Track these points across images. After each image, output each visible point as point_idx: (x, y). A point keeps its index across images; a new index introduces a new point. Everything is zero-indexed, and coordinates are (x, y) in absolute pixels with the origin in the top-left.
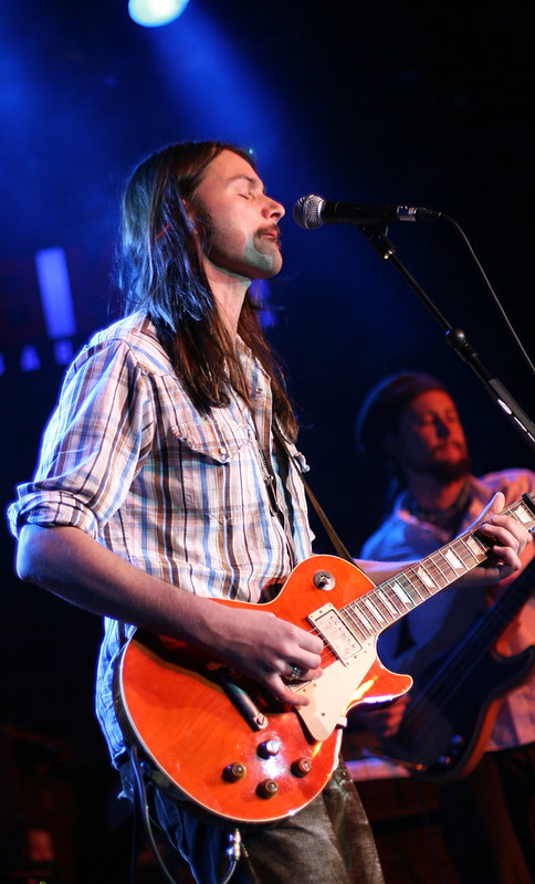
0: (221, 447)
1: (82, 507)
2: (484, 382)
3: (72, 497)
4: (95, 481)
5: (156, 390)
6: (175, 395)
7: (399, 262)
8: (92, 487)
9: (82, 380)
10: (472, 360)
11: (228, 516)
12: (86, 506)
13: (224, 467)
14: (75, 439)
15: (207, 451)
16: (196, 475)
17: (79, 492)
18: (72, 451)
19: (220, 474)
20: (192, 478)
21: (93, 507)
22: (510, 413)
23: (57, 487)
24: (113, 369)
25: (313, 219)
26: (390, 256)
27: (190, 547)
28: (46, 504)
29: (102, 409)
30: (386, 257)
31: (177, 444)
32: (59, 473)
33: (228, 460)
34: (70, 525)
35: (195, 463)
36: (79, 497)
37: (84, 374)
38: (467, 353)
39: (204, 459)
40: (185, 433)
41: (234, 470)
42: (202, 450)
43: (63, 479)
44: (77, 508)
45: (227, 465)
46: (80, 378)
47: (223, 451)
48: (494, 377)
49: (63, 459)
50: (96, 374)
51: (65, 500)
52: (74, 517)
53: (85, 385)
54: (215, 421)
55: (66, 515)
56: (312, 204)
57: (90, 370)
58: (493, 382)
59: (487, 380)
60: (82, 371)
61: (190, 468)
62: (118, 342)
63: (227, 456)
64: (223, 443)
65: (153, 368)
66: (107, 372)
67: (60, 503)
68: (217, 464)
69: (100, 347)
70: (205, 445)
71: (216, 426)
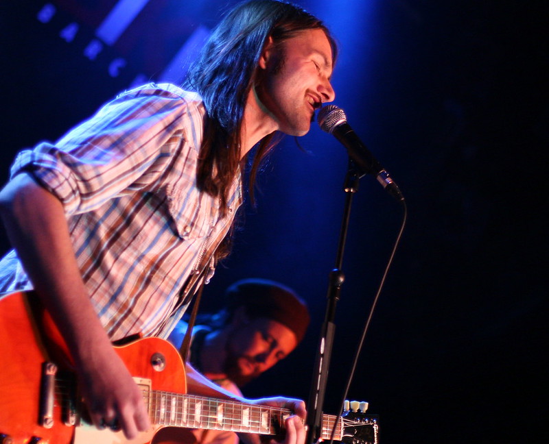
0: (189, 226)
1: (78, 193)
2: (326, 320)
3: (76, 181)
4: (100, 182)
5: (179, 153)
6: (190, 167)
7: (351, 201)
8: (95, 184)
9: (138, 107)
10: (332, 300)
11: (153, 273)
12: (81, 195)
13: (178, 240)
14: (107, 142)
15: (178, 219)
16: (157, 228)
17: (84, 181)
18: (98, 149)
19: (172, 242)
20: (152, 228)
21: (85, 199)
22: (322, 352)
23: (72, 166)
24: (166, 116)
25: (329, 124)
26: (349, 192)
27: (114, 272)
28: (57, 172)
29: (140, 137)
30: (346, 190)
31: (163, 198)
32: (79, 156)
33: (185, 238)
34: (62, 200)
35: (163, 220)
36: (81, 185)
37: (144, 103)
38: (334, 293)
39: (171, 223)
40: (175, 195)
41: (183, 246)
42: (175, 216)
43: (81, 164)
44: (74, 192)
45: (182, 240)
46: (138, 104)
47: (188, 230)
48: (335, 322)
49: (89, 148)
50: (151, 109)
51: (71, 180)
52: (68, 197)
53: (138, 111)
54: (200, 206)
55: (64, 191)
56: (338, 116)
57: (149, 104)
58: (331, 326)
59: (329, 320)
60: (143, 100)
61: (157, 221)
62: (182, 101)
63: (187, 235)
64: (192, 224)
65: (189, 137)
66: (161, 115)
67: (67, 180)
68: (176, 233)
69: (166, 94)
70: (180, 214)
71: (198, 210)
